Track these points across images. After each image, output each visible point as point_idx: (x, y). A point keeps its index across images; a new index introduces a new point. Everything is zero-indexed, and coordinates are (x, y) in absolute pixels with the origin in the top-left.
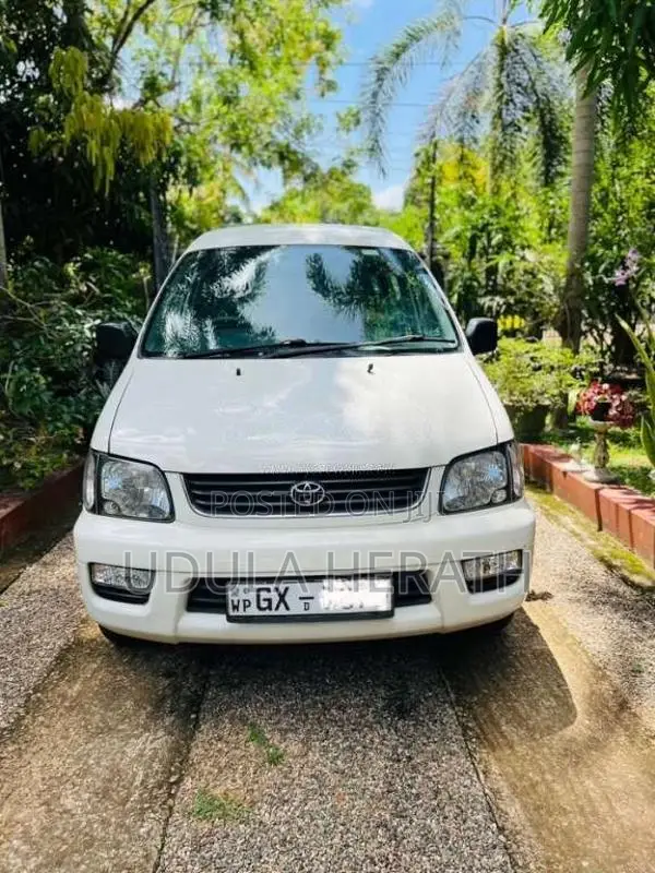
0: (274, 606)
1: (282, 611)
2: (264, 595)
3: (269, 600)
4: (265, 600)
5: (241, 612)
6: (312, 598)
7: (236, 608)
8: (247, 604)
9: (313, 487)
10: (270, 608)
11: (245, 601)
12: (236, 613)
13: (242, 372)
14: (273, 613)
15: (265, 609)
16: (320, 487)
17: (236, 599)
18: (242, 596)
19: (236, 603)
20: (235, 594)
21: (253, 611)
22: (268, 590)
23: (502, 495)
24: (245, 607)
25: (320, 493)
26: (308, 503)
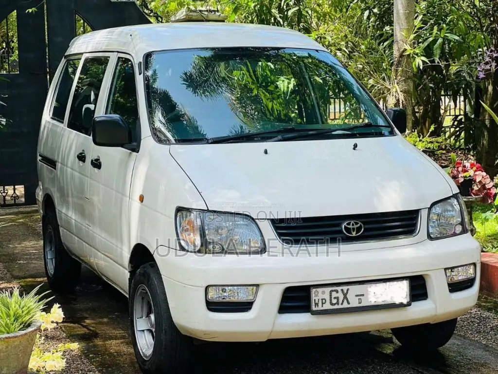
0: (340, 302)
1: (345, 305)
2: (334, 294)
3: (337, 298)
4: (335, 298)
5: (320, 308)
6: (363, 295)
7: (317, 305)
8: (324, 301)
9: (357, 224)
10: (338, 303)
11: (322, 299)
12: (317, 309)
13: (268, 152)
14: (340, 306)
15: (335, 304)
16: (360, 223)
17: (317, 299)
18: (321, 296)
19: (317, 302)
20: (316, 296)
21: (327, 306)
22: (337, 291)
23: (459, 229)
24: (323, 303)
25: (360, 227)
26: (354, 234)
